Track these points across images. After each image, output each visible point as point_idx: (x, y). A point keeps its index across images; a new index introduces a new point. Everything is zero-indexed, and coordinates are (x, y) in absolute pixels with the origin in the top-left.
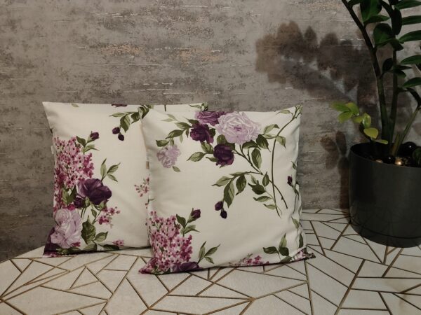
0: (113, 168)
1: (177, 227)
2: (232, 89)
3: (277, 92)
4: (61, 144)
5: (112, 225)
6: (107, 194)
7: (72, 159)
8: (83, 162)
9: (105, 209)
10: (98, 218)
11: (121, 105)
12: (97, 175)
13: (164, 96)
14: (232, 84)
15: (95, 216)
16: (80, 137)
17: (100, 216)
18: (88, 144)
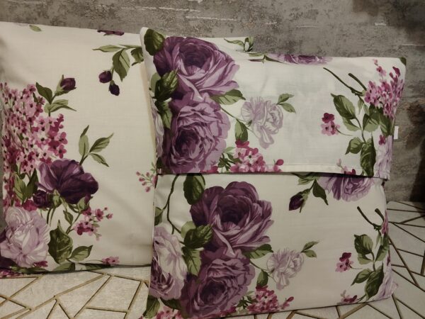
0: (100, 143)
2: (296, 18)
3: (362, 28)
4: (10, 96)
5: (98, 236)
6: (90, 187)
7: (28, 123)
8: (47, 129)
9: (87, 211)
10: (75, 225)
11: (114, 33)
12: (72, 153)
13: (187, 21)
14: (297, 9)
15: (71, 223)
16: (44, 86)
17: (78, 221)
18: (57, 99)
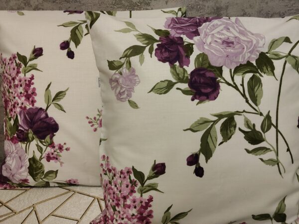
0: (59, 95)
1: (133, 183)
5: (62, 163)
6: (53, 128)
7: (12, 81)
8: (24, 86)
9: (52, 145)
10: (44, 155)
11: (76, 12)
12: (40, 103)
15: (41, 153)
16: (22, 54)
17: (47, 152)
18: (30, 63)
